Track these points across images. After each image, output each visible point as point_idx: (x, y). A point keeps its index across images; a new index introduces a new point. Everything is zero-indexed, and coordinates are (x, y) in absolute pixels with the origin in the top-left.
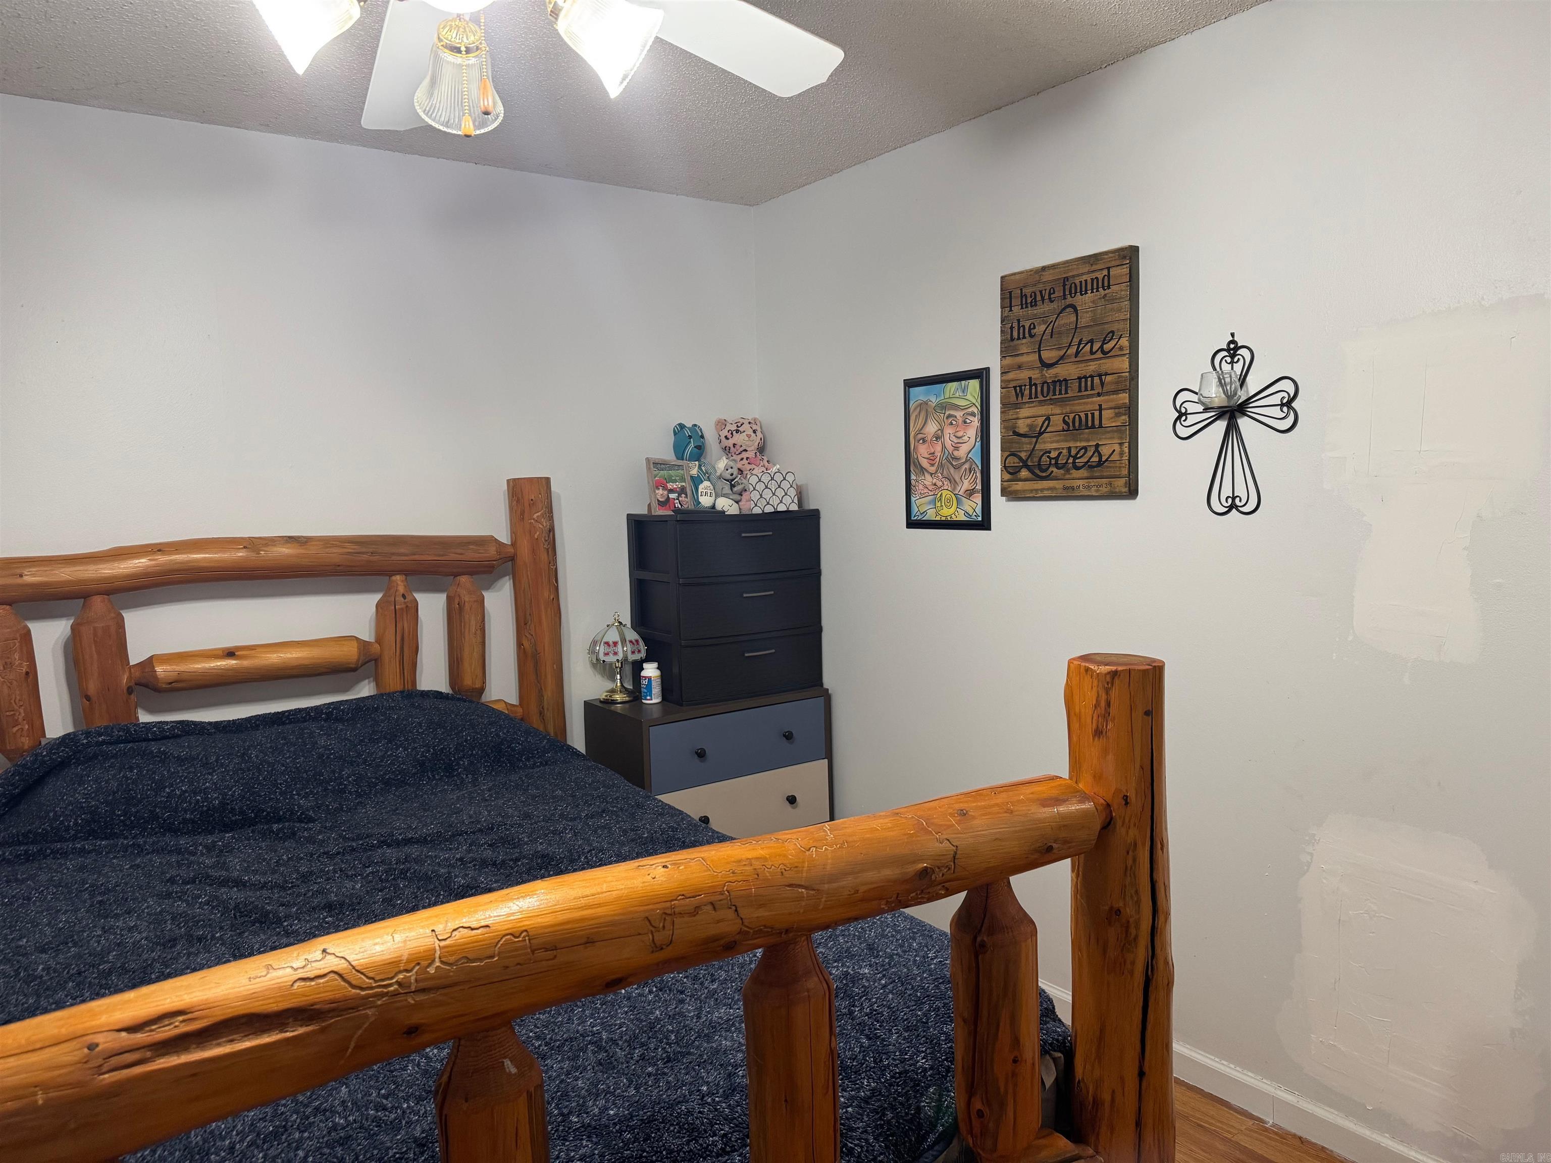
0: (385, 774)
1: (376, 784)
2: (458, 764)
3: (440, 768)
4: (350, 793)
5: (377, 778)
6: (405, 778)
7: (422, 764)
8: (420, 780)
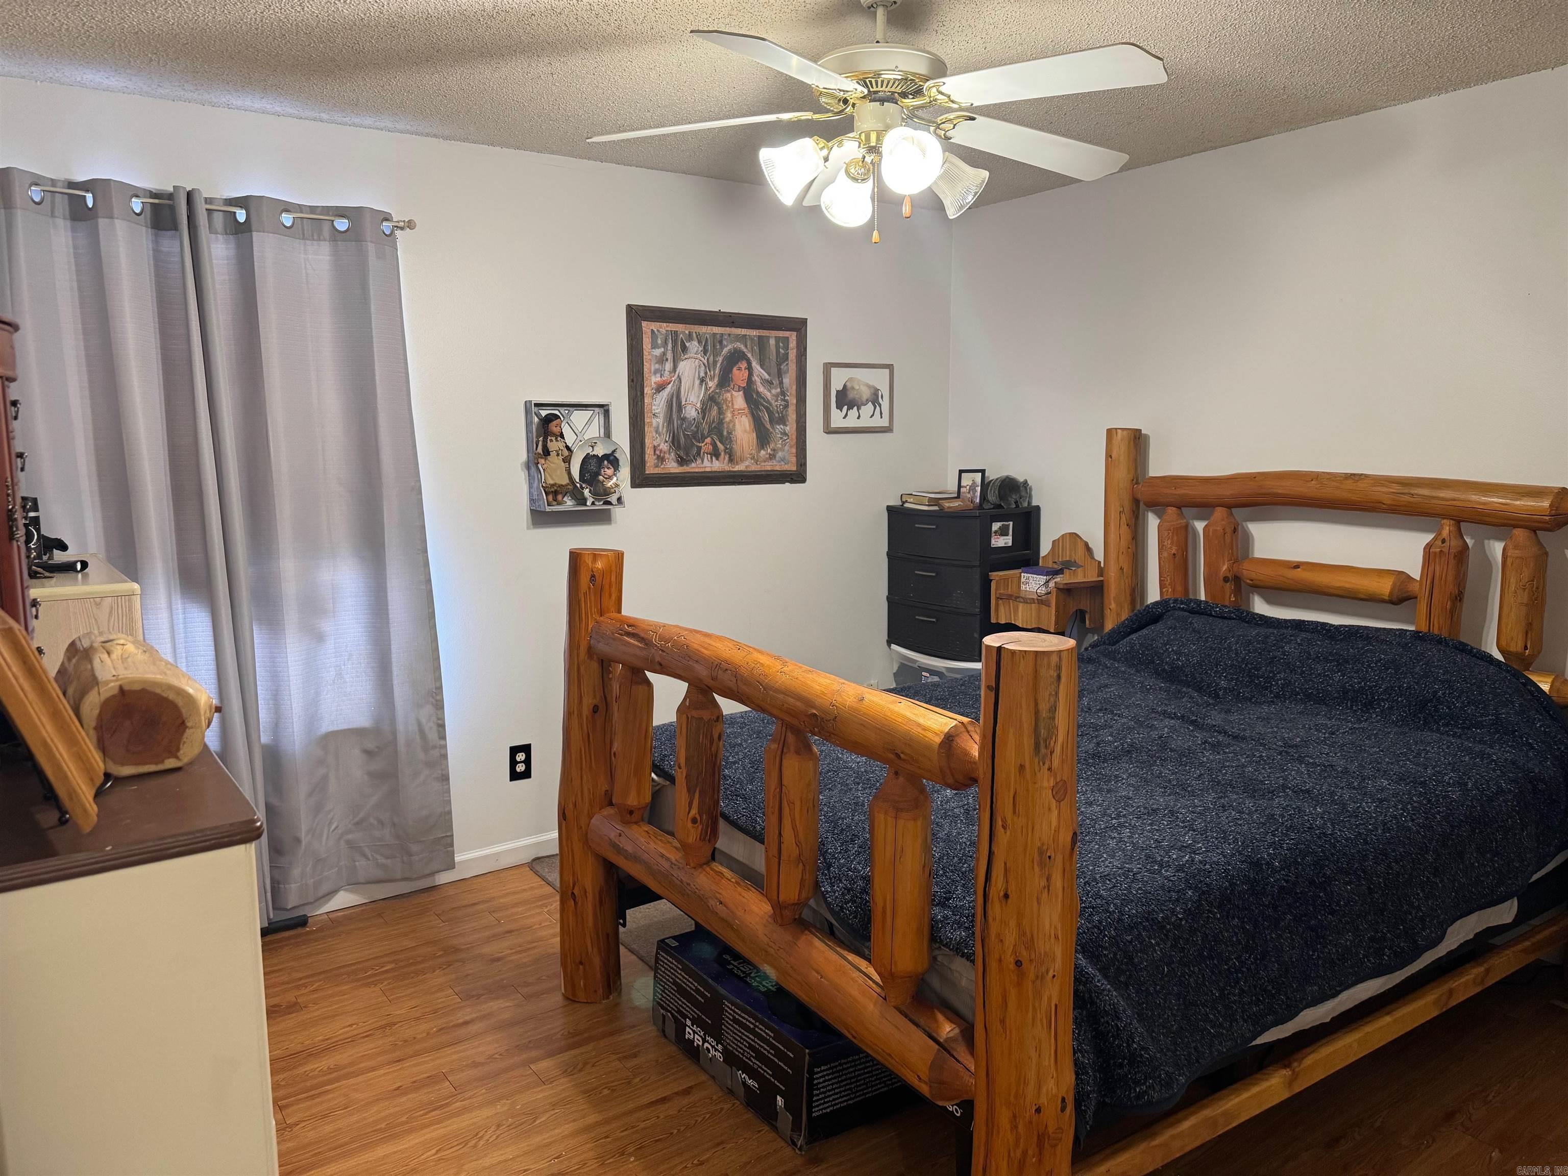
0: (1309, 688)
1: (1299, 694)
2: (1379, 704)
3: (1361, 701)
4: (1271, 692)
5: (1301, 689)
6: (1325, 699)
7: (1346, 692)
8: (1338, 705)
